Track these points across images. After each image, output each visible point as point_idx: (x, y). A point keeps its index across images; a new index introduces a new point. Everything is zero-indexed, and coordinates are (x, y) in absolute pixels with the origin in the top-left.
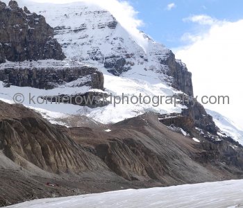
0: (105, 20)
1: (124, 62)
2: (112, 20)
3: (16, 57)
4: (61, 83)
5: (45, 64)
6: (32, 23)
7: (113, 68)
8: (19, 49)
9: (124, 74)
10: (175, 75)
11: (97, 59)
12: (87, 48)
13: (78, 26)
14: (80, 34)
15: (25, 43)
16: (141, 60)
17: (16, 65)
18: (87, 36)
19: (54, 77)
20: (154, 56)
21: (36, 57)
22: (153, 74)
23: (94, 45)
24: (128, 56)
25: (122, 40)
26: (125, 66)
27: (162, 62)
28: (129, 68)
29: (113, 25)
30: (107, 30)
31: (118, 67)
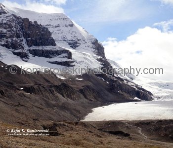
0: (68, 23)
1: (76, 43)
2: (71, 23)
3: (37, 45)
4: (55, 56)
5: (49, 48)
6: (43, 31)
7: (72, 45)
8: (38, 41)
9: (77, 48)
10: (98, 49)
11: (65, 41)
12: (61, 35)
13: (57, 25)
14: (57, 28)
15: (40, 39)
16: (84, 42)
17: (37, 48)
18: (60, 30)
19: (52, 53)
20: (89, 41)
21: (45, 45)
22: (89, 49)
23: (63, 34)
24: (78, 40)
25: (76, 33)
26: (77, 45)
27: (93, 43)
28: (79, 46)
29: (72, 25)
30: (69, 28)
31: (74, 45)
